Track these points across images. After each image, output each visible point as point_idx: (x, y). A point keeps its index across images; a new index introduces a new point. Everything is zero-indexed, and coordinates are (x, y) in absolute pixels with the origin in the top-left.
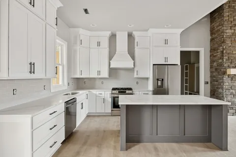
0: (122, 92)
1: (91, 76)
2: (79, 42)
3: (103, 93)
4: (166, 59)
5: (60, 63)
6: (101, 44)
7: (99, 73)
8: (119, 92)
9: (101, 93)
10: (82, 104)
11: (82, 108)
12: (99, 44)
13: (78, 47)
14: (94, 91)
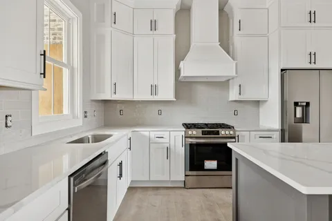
0: (209, 133)
1: (137, 98)
2: (109, 18)
3: (166, 134)
4: (312, 56)
5: (64, 60)
6: (159, 25)
7: (154, 89)
8: (204, 133)
9: (160, 134)
10: (121, 164)
11: (121, 175)
12: (153, 25)
13: (108, 30)
14: (145, 132)
